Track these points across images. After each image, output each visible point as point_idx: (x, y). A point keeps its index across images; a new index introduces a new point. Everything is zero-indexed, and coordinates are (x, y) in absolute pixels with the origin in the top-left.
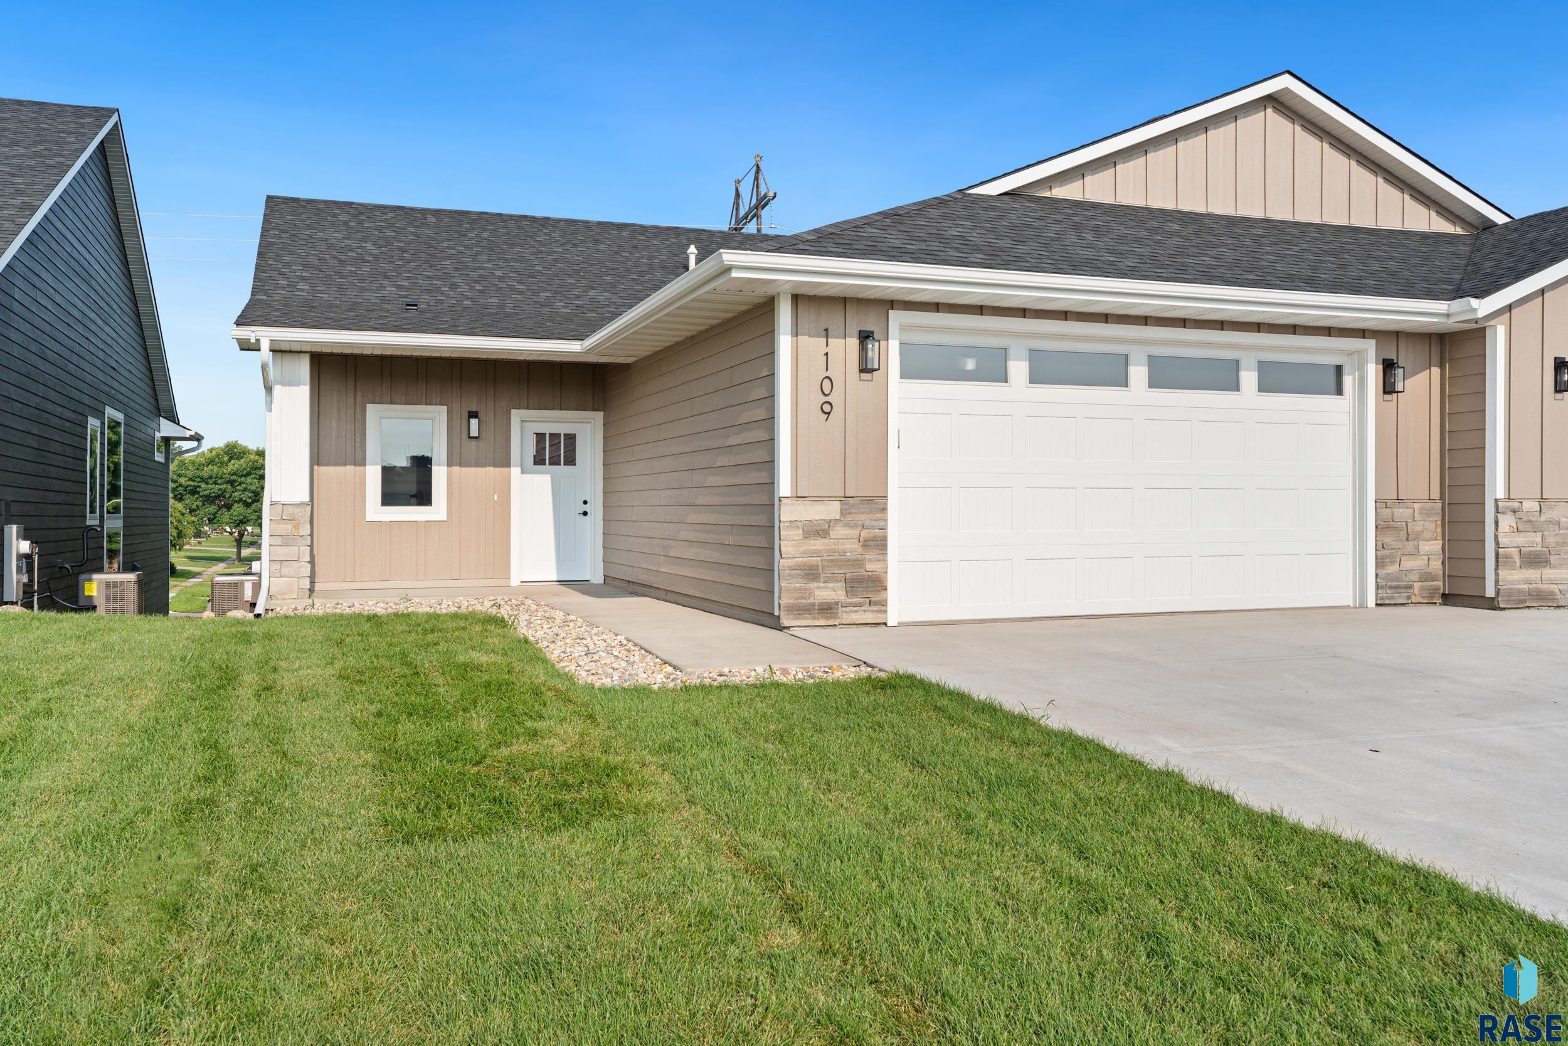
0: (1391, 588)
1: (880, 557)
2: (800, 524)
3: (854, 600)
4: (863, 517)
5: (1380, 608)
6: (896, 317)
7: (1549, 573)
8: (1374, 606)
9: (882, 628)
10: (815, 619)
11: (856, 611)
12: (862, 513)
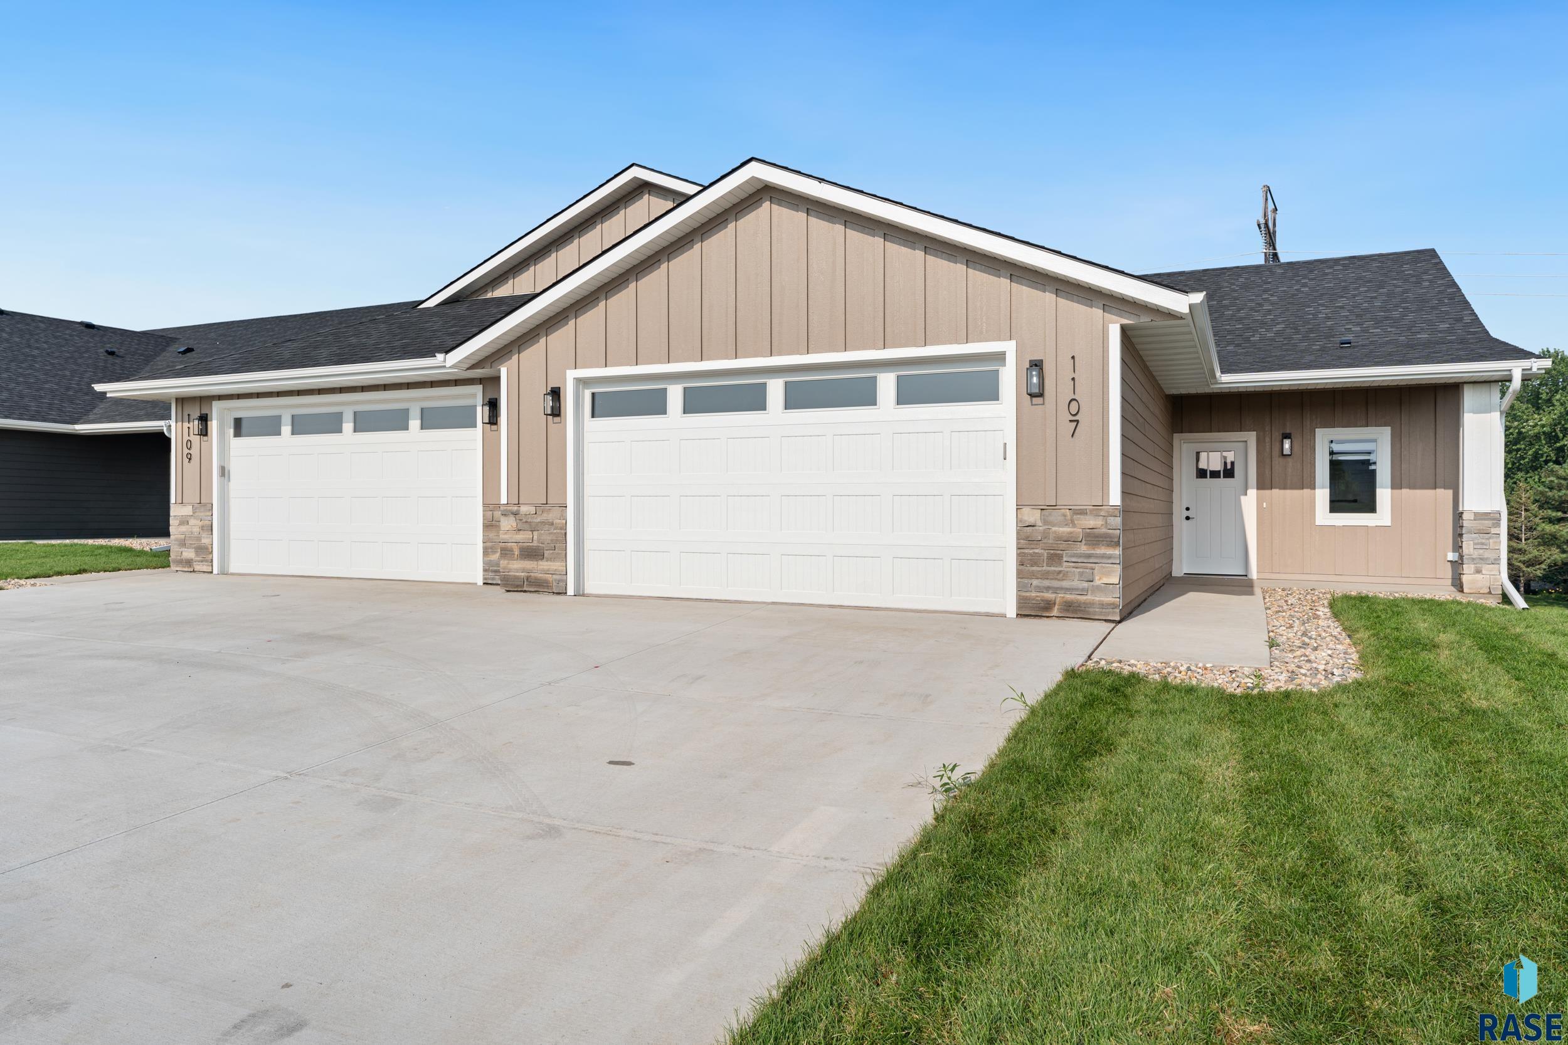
0: (492, 571)
1: (208, 536)
2: (179, 518)
3: (198, 559)
4: (202, 514)
5: (486, 586)
6: (216, 406)
7: (544, 565)
8: (482, 584)
9: (211, 575)
10: (183, 567)
11: (199, 565)
12: (201, 512)
